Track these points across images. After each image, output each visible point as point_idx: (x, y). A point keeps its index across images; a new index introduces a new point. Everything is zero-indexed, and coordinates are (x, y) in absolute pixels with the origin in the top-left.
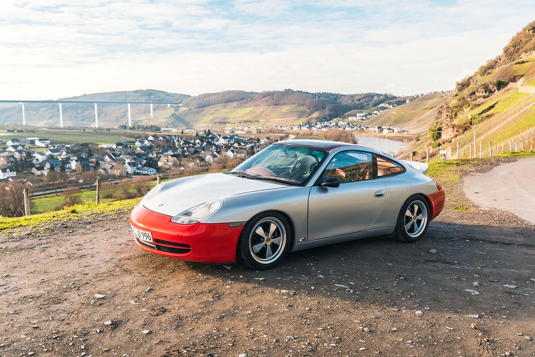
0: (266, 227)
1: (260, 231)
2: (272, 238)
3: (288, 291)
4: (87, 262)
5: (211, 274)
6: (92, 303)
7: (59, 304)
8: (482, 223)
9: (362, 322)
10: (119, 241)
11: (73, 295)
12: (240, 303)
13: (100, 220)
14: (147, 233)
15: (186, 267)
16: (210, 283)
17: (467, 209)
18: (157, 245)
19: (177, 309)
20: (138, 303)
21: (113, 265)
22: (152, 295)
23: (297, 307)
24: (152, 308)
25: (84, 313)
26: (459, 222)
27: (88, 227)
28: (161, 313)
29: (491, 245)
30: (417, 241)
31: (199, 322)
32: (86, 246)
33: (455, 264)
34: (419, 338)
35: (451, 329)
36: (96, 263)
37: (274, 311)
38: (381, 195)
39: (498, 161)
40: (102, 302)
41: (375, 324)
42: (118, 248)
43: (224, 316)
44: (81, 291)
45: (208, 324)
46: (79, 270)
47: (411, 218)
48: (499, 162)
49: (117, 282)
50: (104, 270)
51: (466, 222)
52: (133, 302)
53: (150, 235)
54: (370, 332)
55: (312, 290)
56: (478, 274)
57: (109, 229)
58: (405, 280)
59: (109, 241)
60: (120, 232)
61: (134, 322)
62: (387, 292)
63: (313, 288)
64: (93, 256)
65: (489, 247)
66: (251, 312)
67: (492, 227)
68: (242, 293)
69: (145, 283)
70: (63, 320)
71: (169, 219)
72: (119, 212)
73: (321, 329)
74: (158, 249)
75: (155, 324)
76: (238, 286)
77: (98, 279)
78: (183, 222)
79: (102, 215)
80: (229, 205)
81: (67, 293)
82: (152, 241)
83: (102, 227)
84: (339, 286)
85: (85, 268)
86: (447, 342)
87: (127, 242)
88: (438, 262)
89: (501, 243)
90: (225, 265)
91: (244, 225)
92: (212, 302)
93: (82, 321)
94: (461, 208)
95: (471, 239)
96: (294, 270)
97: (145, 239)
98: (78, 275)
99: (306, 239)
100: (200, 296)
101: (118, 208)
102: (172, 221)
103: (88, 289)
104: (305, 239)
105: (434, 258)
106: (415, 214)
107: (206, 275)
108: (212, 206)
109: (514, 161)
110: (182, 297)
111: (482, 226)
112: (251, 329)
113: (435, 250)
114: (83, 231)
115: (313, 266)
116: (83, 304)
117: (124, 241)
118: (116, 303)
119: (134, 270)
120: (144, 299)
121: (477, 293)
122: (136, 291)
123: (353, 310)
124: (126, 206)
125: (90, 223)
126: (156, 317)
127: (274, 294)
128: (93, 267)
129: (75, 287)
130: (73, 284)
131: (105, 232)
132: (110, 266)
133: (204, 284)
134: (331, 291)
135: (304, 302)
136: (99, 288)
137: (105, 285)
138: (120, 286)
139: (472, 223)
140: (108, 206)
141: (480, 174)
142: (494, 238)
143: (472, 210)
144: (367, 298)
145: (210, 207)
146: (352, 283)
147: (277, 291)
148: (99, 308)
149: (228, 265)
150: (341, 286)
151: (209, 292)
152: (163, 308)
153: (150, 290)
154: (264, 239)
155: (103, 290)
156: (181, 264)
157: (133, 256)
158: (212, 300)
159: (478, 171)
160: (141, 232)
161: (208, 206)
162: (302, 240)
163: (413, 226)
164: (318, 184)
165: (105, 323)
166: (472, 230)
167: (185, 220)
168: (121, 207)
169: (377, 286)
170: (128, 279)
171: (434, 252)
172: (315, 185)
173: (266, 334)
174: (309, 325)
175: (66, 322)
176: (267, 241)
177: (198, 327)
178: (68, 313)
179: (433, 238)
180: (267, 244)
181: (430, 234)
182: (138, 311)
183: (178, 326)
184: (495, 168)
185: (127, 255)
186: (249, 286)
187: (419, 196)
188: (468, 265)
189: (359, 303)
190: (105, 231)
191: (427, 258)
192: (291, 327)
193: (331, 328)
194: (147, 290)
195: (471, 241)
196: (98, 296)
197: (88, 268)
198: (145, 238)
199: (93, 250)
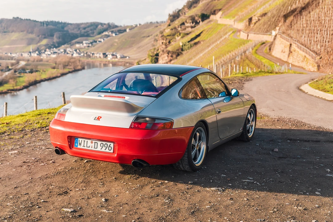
8: (284, 128)
29: (307, 143)
158: (167, 201)
169: (270, 178)
181: (258, 138)
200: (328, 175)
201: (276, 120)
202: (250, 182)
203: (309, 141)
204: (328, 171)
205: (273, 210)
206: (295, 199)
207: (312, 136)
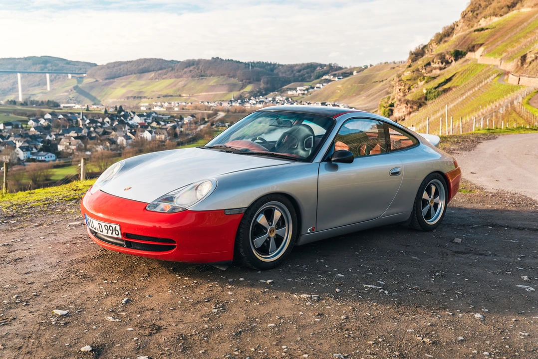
0: (269, 214)
1: (262, 220)
2: (277, 229)
3: (310, 296)
4: (27, 268)
5: (201, 277)
6: (53, 323)
7: (6, 326)
9: (417, 331)
10: (62, 238)
11: (22, 312)
12: (255, 314)
13: (26, 213)
14: (114, 226)
15: (163, 270)
16: (204, 289)
17: (470, 191)
18: (126, 242)
19: (174, 325)
20: (118, 320)
21: (64, 270)
22: (132, 307)
23: (329, 315)
24: (139, 326)
25: (47, 336)
26: (469, 206)
27: (12, 222)
28: (155, 332)
29: (518, 232)
30: (434, 229)
31: (210, 341)
32: (18, 246)
33: (490, 255)
34: (495, 348)
35: (526, 334)
36: (40, 268)
37: (303, 322)
38: (397, 173)
39: (478, 138)
40: (67, 320)
41: (433, 333)
42: (64, 248)
43: (240, 332)
44: (31, 306)
45: (224, 344)
46: (19, 278)
47: (428, 201)
48: (480, 140)
49: (78, 293)
50: (53, 277)
51: (479, 206)
52: (110, 318)
53: (118, 228)
54: (433, 343)
55: (337, 293)
56: (522, 266)
57: (42, 224)
58: (442, 276)
59: (47, 239)
60: (58, 227)
61: (122, 346)
62: (428, 292)
63: (338, 290)
64: (32, 259)
65: (518, 234)
66: (273, 325)
67: (509, 210)
68: (252, 299)
69: (116, 293)
70: (20, 348)
71: (144, 206)
72: (48, 202)
73: (372, 342)
74: (128, 247)
75: (152, 347)
76: (243, 292)
77: (50, 289)
78: (162, 210)
79: (26, 206)
80: (223, 186)
81: (12, 310)
82: (120, 236)
83: (31, 221)
84: (369, 286)
85: (27, 276)
86: (530, 352)
87: (72, 239)
88: (468, 253)
89: (529, 229)
90: (217, 265)
91: (243, 212)
92: (218, 314)
93: (48, 348)
94: (464, 190)
95: (493, 226)
96: (304, 269)
97: (109, 234)
98: (19, 285)
99: (315, 229)
100: (198, 306)
101: (44, 197)
102: (147, 208)
103: (40, 304)
104: (313, 229)
105: (462, 249)
106: (432, 197)
107: (195, 278)
108: (199, 188)
109: (495, 138)
110: (174, 309)
111: (497, 210)
112: (283, 347)
113: (461, 240)
114: (7, 227)
115: (324, 263)
116: (41, 324)
117: (68, 238)
118: (88, 321)
119: (95, 276)
120: (124, 313)
121: (532, 289)
122: (109, 302)
123: (399, 316)
124: (53, 194)
125: (13, 217)
126: (150, 338)
127: (293, 300)
128: (37, 274)
129: (21, 301)
130: (17, 297)
131: (38, 228)
132: (61, 271)
133: (197, 291)
134: (362, 294)
135: (334, 309)
136: (56, 301)
137: (63, 297)
138: (85, 298)
139: (485, 208)
140: (28, 195)
141: (466, 152)
142: (519, 224)
143: (477, 192)
144: (409, 301)
145: (196, 189)
146: (381, 282)
147: (295, 296)
148: (66, 329)
149: (221, 265)
150: (371, 286)
151: (208, 301)
152: (154, 324)
153: (127, 302)
154: (267, 230)
155: (63, 303)
156: (155, 265)
157: (88, 258)
158: (216, 310)
159: (462, 149)
160: (103, 224)
161: (195, 188)
162: (310, 230)
163: (429, 210)
164: (327, 159)
165: (83, 349)
166: (489, 216)
167: (165, 207)
168: (49, 196)
169: (413, 285)
170: (91, 287)
171: (459, 242)
172: (323, 160)
173: (306, 353)
174: (354, 338)
175: (24, 350)
176: (270, 232)
177: (212, 349)
178: (24, 338)
179: (449, 225)
180: (271, 236)
182: (122, 330)
183: (184, 349)
184: (478, 146)
185: (79, 256)
186: (258, 291)
187: (437, 174)
188: (504, 256)
189: (403, 307)
190: (36, 226)
191: (454, 249)
192: (333, 342)
193: (383, 341)
194: (123, 302)
195: (494, 228)
196: (59, 312)
197: (30, 275)
198: (110, 232)
199: (28, 251)
200: (520, 286)
201: (490, 195)
202: (374, 288)
203: (523, 229)
204: (523, 279)
205: (376, 340)
206: (429, 324)
207: (534, 221)
